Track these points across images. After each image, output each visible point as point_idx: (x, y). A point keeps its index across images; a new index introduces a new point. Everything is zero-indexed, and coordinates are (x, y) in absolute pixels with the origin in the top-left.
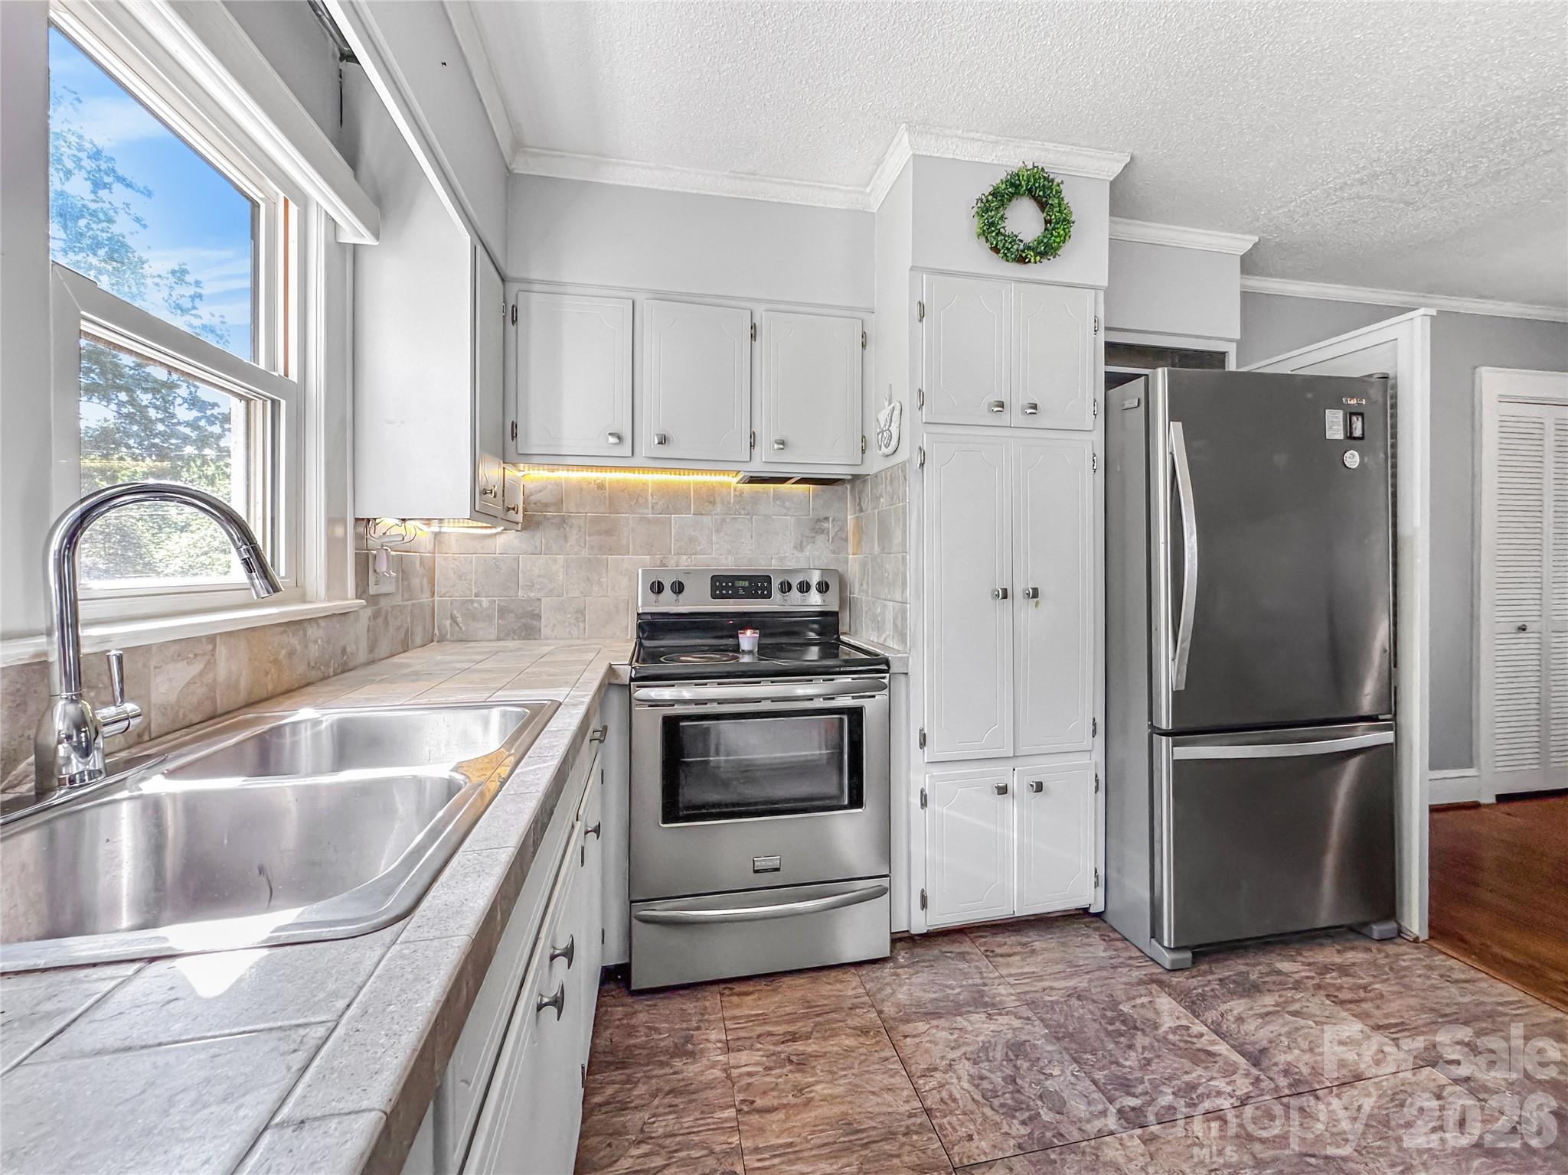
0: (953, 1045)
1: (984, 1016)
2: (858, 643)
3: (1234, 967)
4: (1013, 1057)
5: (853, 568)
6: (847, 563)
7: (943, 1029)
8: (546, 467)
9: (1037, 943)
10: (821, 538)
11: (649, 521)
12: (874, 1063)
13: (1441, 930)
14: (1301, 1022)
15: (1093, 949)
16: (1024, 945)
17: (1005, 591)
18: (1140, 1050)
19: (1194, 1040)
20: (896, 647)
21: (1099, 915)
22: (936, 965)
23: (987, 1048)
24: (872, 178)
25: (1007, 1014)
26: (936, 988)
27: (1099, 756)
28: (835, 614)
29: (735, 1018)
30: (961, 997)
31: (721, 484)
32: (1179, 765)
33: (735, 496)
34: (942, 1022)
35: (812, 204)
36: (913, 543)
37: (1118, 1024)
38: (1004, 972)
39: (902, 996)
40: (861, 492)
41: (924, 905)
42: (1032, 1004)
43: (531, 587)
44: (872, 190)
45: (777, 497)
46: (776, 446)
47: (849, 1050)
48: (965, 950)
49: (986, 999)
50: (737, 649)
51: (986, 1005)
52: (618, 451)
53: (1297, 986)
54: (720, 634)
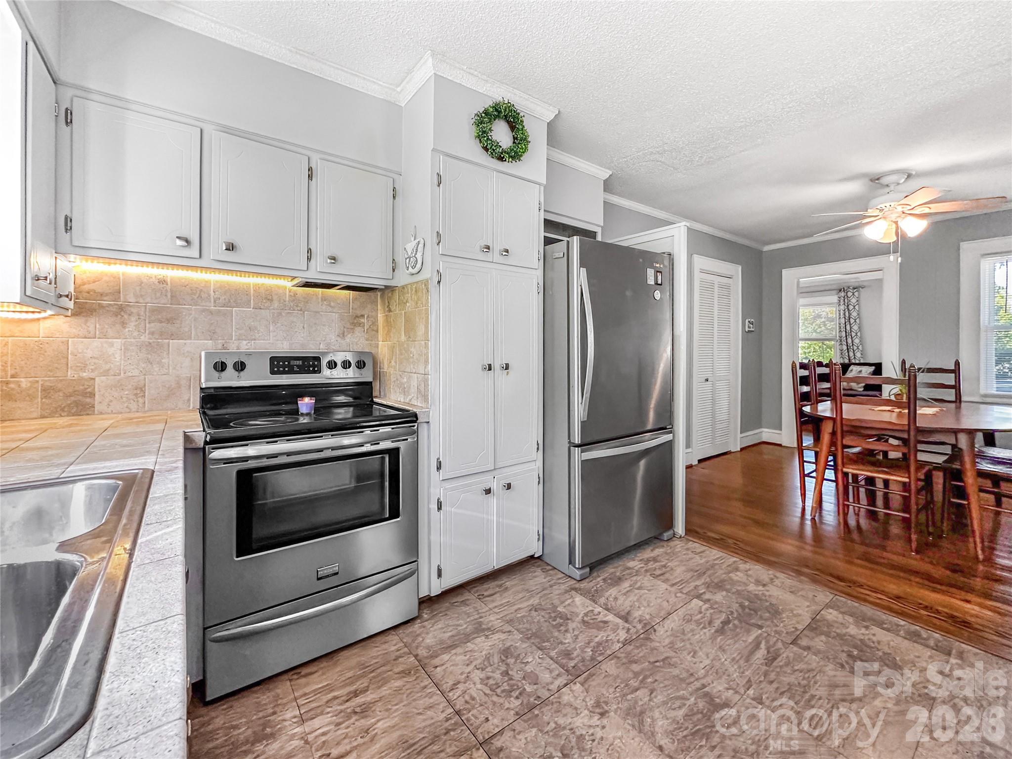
0: (468, 662)
1: (483, 638)
2: (390, 404)
3: (609, 570)
4: (504, 658)
5: (383, 350)
6: (378, 347)
7: (461, 654)
8: (101, 260)
9: (507, 583)
10: (358, 330)
11: (211, 313)
12: (418, 693)
13: (690, 531)
14: (643, 591)
15: (537, 578)
16: (501, 586)
17: (490, 366)
18: (571, 631)
19: (596, 617)
20: (419, 404)
21: (539, 558)
22: (448, 613)
23: (489, 658)
24: (402, 81)
25: (497, 632)
26: (451, 628)
27: (540, 463)
28: (369, 384)
29: (305, 694)
30: (468, 630)
31: (278, 287)
32: (584, 463)
33: (290, 296)
34: (459, 650)
35: (357, 89)
36: (433, 334)
37: (558, 619)
38: (491, 606)
39: (429, 640)
40: (390, 298)
41: (440, 575)
42: (510, 622)
43: (83, 369)
44: (402, 90)
45: (324, 299)
46: (329, 261)
47: (398, 690)
48: (466, 598)
49: (484, 626)
50: (296, 412)
51: (484, 630)
52: (187, 252)
53: (638, 573)
54: (274, 402)
